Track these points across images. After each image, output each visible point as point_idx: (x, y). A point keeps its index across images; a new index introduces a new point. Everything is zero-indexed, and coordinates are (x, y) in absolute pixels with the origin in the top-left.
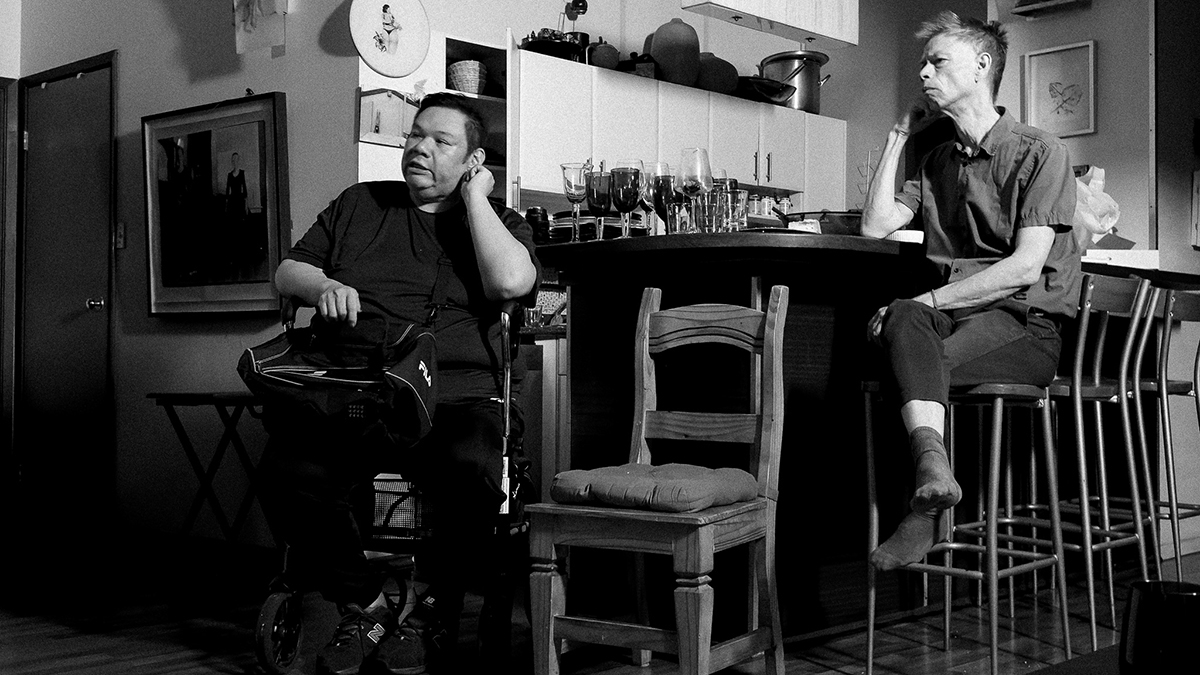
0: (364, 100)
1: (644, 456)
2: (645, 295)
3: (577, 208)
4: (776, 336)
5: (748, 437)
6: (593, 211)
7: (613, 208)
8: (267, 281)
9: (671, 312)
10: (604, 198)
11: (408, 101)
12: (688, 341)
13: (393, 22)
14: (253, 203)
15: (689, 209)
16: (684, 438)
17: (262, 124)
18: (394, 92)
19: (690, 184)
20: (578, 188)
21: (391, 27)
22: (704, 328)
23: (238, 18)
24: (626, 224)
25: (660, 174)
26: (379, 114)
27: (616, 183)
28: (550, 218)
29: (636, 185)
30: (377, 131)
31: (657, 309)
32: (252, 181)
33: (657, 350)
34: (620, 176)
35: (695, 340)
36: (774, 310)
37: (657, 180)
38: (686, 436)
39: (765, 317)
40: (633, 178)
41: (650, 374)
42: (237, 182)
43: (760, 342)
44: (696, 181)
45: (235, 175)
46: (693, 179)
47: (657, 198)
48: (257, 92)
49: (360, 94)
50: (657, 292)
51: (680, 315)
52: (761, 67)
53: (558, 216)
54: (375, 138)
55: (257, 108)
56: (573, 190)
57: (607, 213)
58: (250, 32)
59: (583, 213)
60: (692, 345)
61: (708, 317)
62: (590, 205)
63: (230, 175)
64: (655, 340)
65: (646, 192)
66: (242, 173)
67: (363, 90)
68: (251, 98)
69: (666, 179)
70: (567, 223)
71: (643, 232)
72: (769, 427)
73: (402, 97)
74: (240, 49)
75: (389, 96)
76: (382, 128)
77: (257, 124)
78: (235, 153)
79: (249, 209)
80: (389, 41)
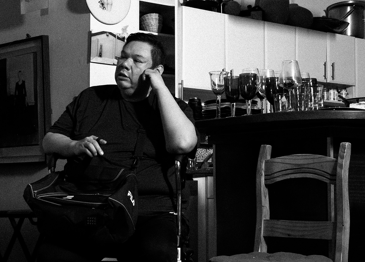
0: (93, 38)
1: (263, 248)
2: (261, 149)
3: (219, 98)
4: (344, 174)
5: (327, 235)
6: (229, 99)
7: (241, 97)
8: (38, 145)
9: (278, 160)
10: (235, 92)
11: (118, 38)
12: (288, 177)
14: (30, 99)
15: (287, 97)
16: (287, 236)
17: (35, 54)
18: (111, 33)
19: (288, 81)
20: (219, 86)
22: (299, 169)
24: (249, 107)
25: (269, 76)
26: (101, 46)
27: (243, 82)
28: (203, 104)
29: (254, 83)
30: (100, 55)
31: (269, 158)
32: (29, 86)
33: (269, 182)
34: (244, 78)
35: (293, 176)
36: (342, 158)
37: (267, 79)
38: (289, 235)
39: (336, 161)
40: (252, 79)
41: (265, 197)
42: (21, 87)
43: (334, 176)
44: (292, 80)
45: (20, 83)
46: (290, 78)
47: (267, 91)
48: (32, 35)
49: (91, 35)
50: (268, 148)
51: (283, 161)
52: (327, 11)
53: (207, 103)
54: (99, 60)
55: (32, 45)
56: (216, 87)
57: (237, 100)
59: (223, 101)
60: (291, 179)
61: (301, 162)
62: (227, 96)
63: (17, 84)
64: (268, 176)
65: (261, 87)
66: (24, 82)
67: (93, 32)
68: (29, 39)
69: (273, 79)
70: (213, 107)
71: (260, 111)
72: (341, 230)
73: (114, 36)
74: (23, 11)
75: (108, 36)
76: (103, 54)
77: (32, 54)
78: (20, 71)
79: (27, 103)
80: (108, 4)
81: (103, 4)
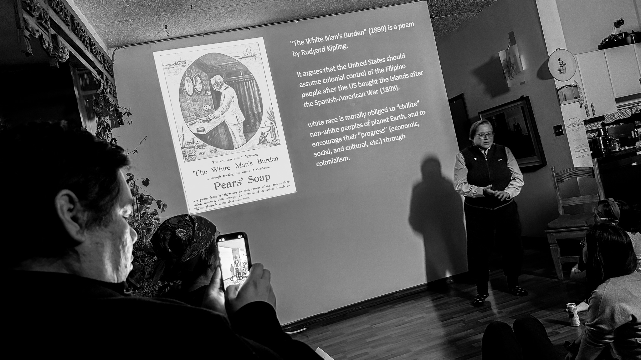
0: (559, 92)
8: (536, 156)
11: (573, 87)
13: (563, 63)
14: (525, 132)
17: (522, 108)
18: (568, 86)
21: (563, 64)
23: (507, 77)
26: (565, 94)
30: (566, 100)
32: (523, 125)
42: (517, 127)
45: (516, 125)
49: (557, 90)
54: (566, 102)
55: (520, 103)
58: (512, 79)
63: (514, 125)
66: (518, 124)
67: (558, 89)
73: (571, 86)
74: (509, 86)
75: (567, 87)
76: (567, 99)
77: (520, 107)
78: (515, 118)
79: (524, 134)
80: (563, 70)
81: (560, 71)
